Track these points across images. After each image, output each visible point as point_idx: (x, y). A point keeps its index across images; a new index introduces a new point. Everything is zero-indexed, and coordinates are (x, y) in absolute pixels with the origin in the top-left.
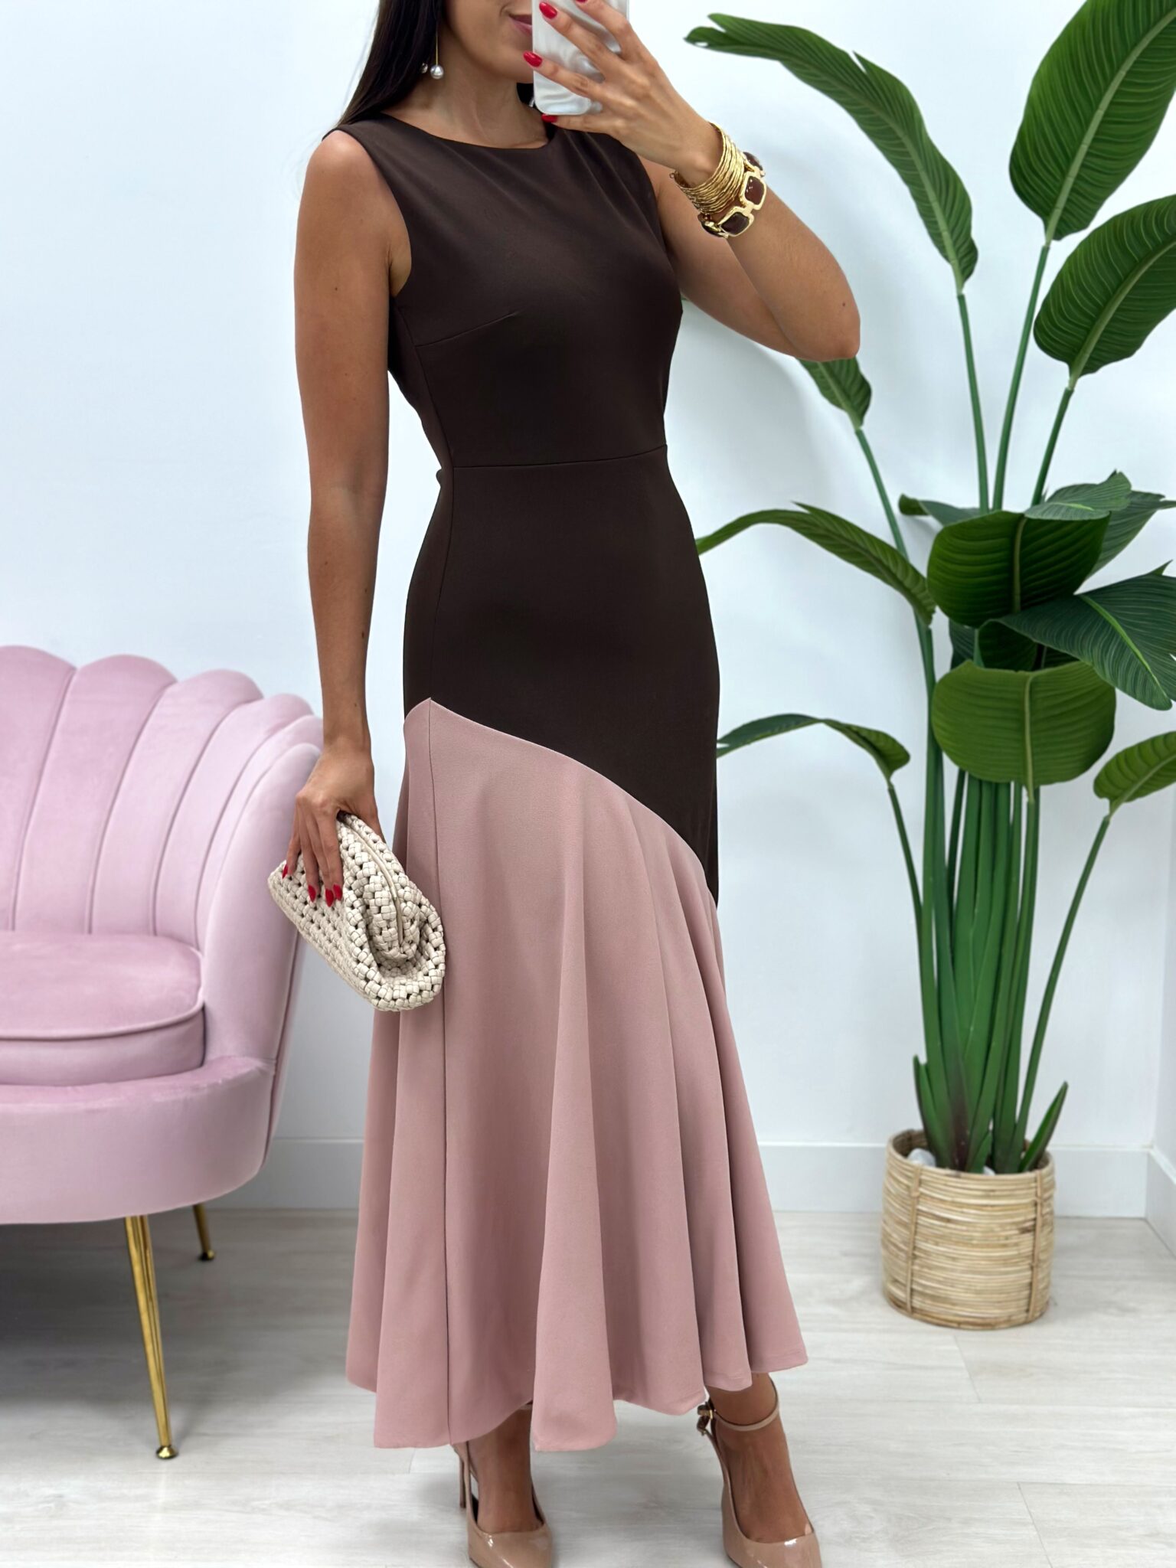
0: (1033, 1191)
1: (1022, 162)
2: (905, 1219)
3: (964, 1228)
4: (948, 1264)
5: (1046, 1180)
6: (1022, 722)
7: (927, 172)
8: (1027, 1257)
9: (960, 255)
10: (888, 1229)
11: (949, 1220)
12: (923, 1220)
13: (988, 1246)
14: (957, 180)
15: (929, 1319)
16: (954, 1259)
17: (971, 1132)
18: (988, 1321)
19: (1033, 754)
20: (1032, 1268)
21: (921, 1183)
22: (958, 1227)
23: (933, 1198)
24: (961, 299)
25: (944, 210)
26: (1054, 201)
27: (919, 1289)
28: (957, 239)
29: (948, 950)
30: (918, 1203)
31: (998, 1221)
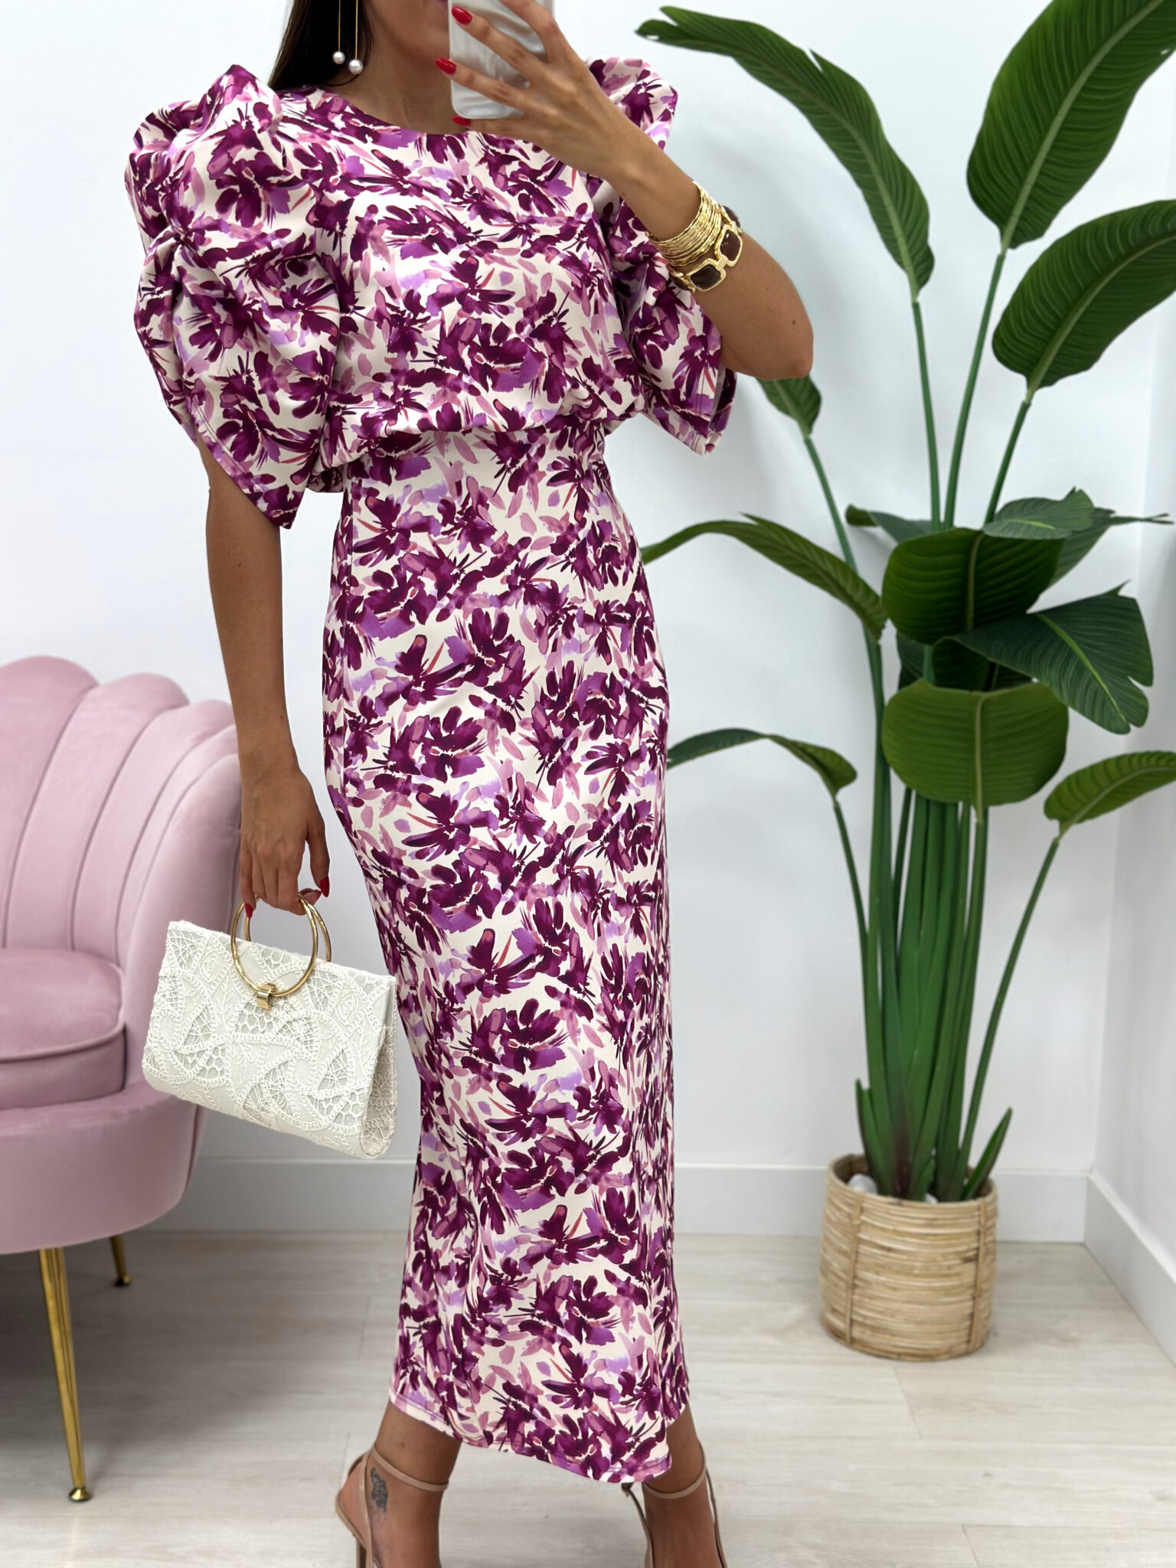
0: (976, 1219)
1: (979, 167)
2: (845, 1247)
3: (905, 1257)
4: (888, 1293)
5: (990, 1208)
6: (972, 741)
7: (883, 175)
8: (969, 1287)
9: (916, 262)
10: (828, 1258)
11: (889, 1250)
12: (864, 1248)
13: (930, 1276)
14: (914, 185)
15: (868, 1350)
16: (895, 1289)
17: (914, 1158)
18: (928, 1352)
19: (983, 775)
20: (974, 1298)
21: (862, 1210)
22: (900, 1257)
23: (874, 1226)
24: (916, 307)
25: (900, 217)
26: (1011, 209)
27: (860, 1319)
28: (914, 244)
29: (893, 974)
30: (859, 1231)
31: (941, 1251)
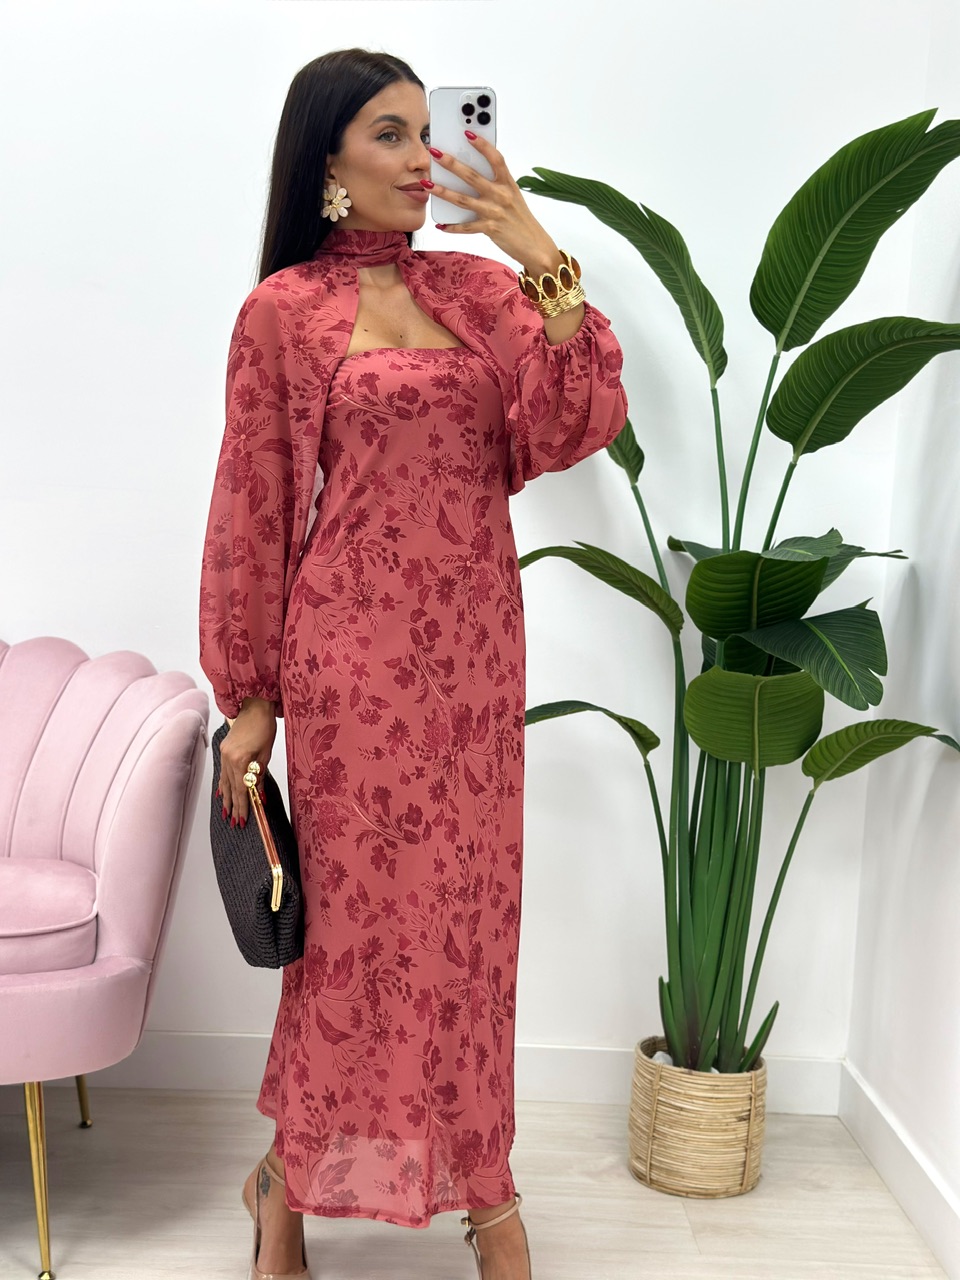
0: (749, 1087)
1: (759, 292)
2: (648, 1108)
3: (694, 1115)
4: (681, 1144)
5: (761, 1079)
6: (752, 716)
7: (692, 295)
8: (743, 1141)
9: (715, 358)
10: (634, 1116)
11: (681, 1109)
13: (712, 1130)
14: (713, 303)
15: (664, 1189)
16: (684, 1140)
17: (702, 1039)
18: (710, 1192)
19: (759, 742)
20: (746, 1150)
21: (661, 1077)
22: (690, 1115)
23: (670, 1090)
24: (714, 392)
25: (704, 325)
26: (784, 323)
27: (657, 1164)
28: (713, 346)
29: (688, 892)
30: (658, 1094)
31: (720, 1111)
